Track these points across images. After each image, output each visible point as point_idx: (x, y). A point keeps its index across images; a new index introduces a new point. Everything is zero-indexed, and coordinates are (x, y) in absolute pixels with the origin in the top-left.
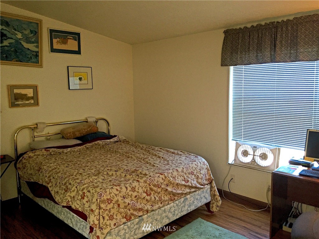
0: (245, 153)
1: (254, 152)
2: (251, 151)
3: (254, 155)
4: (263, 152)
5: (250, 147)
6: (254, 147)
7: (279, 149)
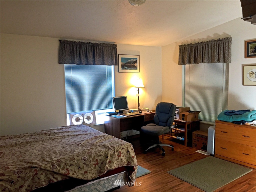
0: (78, 120)
1: (83, 117)
2: (81, 118)
3: (83, 119)
4: (87, 116)
5: (80, 115)
6: (82, 114)
7: (94, 112)
